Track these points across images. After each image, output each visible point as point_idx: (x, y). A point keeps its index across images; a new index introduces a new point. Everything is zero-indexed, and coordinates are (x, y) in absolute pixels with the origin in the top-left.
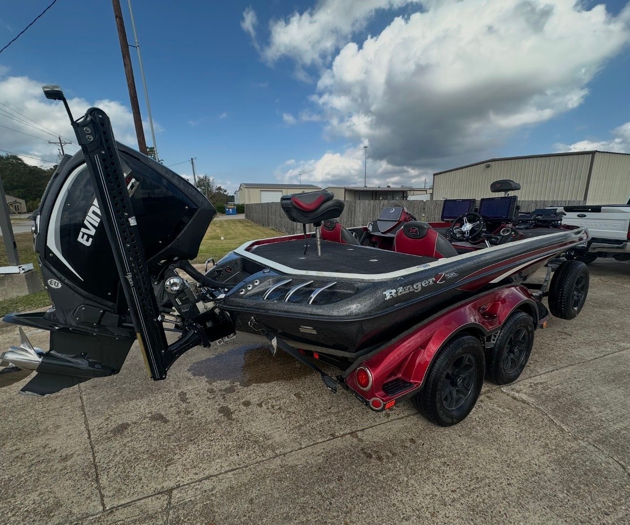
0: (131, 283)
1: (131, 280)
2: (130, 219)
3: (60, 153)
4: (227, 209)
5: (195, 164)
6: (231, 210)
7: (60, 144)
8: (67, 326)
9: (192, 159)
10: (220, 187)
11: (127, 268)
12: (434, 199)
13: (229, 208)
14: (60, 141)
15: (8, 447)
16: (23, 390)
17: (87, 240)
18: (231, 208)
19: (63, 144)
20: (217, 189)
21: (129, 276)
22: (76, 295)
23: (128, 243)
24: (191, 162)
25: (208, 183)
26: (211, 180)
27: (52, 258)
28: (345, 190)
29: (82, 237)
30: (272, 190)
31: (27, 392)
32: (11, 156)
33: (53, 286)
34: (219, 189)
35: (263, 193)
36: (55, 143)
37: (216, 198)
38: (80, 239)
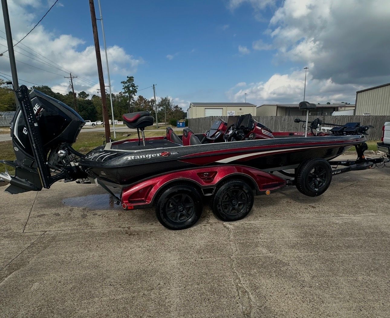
0: (35, 148)
1: (34, 146)
2: (34, 124)
3: (70, 84)
4: (178, 123)
5: (156, 89)
6: (181, 124)
7: (70, 78)
8: (20, 167)
9: (154, 85)
10: (177, 106)
11: (33, 142)
12: (356, 115)
13: (180, 122)
14: (71, 76)
15: (2, 215)
16: (6, 190)
17: (26, 132)
18: (181, 122)
19: (72, 78)
20: (174, 107)
21: (34, 145)
22: (23, 154)
23: (34, 132)
24: (152, 88)
25: (168, 103)
26: (170, 101)
27: (15, 138)
28: (277, 107)
29: (24, 131)
30: (215, 107)
31: (7, 192)
32: (45, 87)
33: (16, 150)
34: (177, 107)
35: (206, 110)
36: (68, 78)
37: (173, 114)
38: (23, 132)
